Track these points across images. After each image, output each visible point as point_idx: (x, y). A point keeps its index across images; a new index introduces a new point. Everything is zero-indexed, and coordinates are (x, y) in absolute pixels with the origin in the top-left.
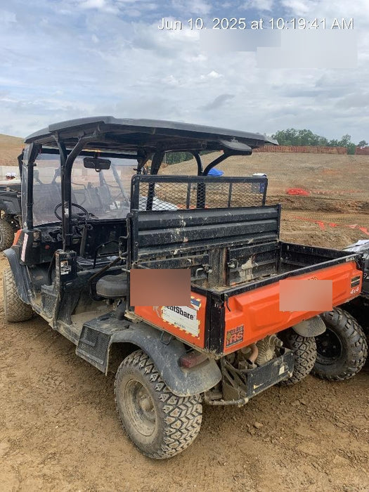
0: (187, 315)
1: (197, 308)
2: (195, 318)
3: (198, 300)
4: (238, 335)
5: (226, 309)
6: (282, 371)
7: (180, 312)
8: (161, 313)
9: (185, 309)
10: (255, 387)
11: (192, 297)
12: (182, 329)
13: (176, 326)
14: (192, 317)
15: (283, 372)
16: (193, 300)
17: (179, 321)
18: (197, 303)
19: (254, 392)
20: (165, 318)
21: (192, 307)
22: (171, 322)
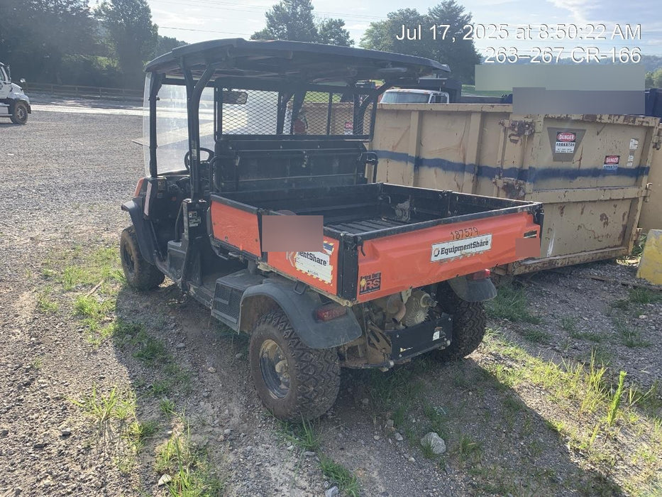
0: (319, 261)
1: (330, 252)
2: (328, 263)
3: (331, 244)
4: (374, 282)
5: (360, 253)
6: (436, 336)
7: (313, 258)
8: (294, 261)
9: (318, 255)
10: (402, 350)
11: (325, 242)
12: (315, 276)
13: (309, 274)
14: (325, 263)
15: (438, 338)
16: (326, 245)
17: (312, 269)
18: (330, 248)
19: (400, 356)
20: (299, 267)
21: (325, 253)
22: (305, 270)
